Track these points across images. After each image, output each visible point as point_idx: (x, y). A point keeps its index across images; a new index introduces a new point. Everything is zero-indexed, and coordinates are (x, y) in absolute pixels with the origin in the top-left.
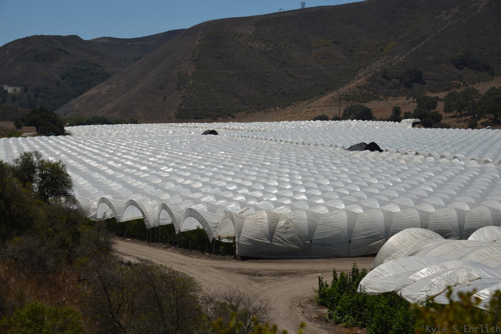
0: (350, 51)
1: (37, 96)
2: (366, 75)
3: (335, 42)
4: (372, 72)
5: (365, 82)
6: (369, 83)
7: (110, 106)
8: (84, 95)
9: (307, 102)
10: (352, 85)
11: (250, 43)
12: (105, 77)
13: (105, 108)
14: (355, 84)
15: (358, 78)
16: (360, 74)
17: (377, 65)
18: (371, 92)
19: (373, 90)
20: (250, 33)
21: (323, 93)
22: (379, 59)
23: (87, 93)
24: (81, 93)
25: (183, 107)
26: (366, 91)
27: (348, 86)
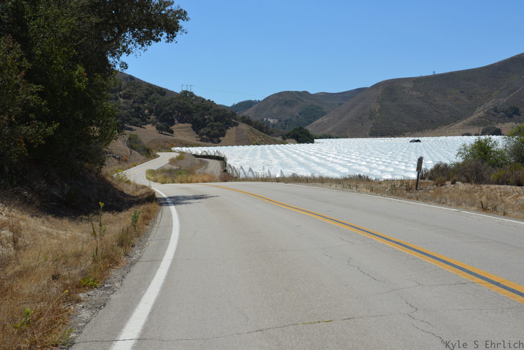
0: (470, 96)
1: (286, 124)
2: (483, 110)
3: (461, 92)
4: (487, 108)
5: (484, 115)
6: (486, 115)
7: (329, 129)
8: (313, 123)
9: (447, 126)
10: (475, 116)
11: (411, 92)
12: (323, 114)
13: (326, 130)
14: (477, 115)
15: (479, 112)
16: (478, 110)
17: (489, 105)
18: (488, 121)
19: (489, 119)
20: (411, 87)
21: (456, 121)
22: (488, 101)
23: (316, 122)
24: (310, 123)
25: (373, 129)
26: (484, 120)
27: (473, 117)
